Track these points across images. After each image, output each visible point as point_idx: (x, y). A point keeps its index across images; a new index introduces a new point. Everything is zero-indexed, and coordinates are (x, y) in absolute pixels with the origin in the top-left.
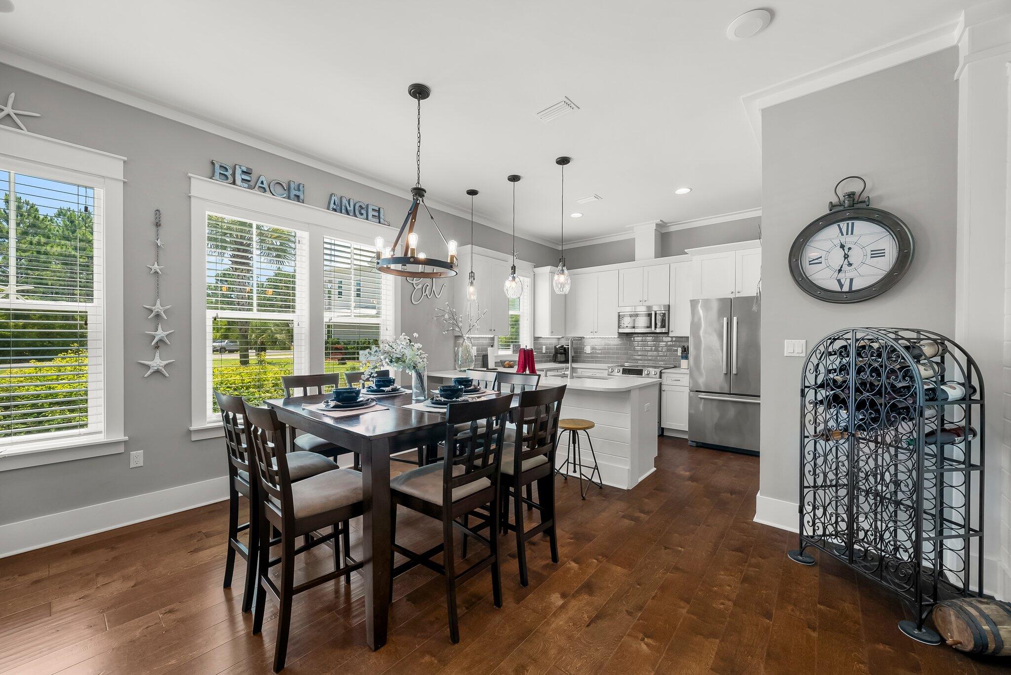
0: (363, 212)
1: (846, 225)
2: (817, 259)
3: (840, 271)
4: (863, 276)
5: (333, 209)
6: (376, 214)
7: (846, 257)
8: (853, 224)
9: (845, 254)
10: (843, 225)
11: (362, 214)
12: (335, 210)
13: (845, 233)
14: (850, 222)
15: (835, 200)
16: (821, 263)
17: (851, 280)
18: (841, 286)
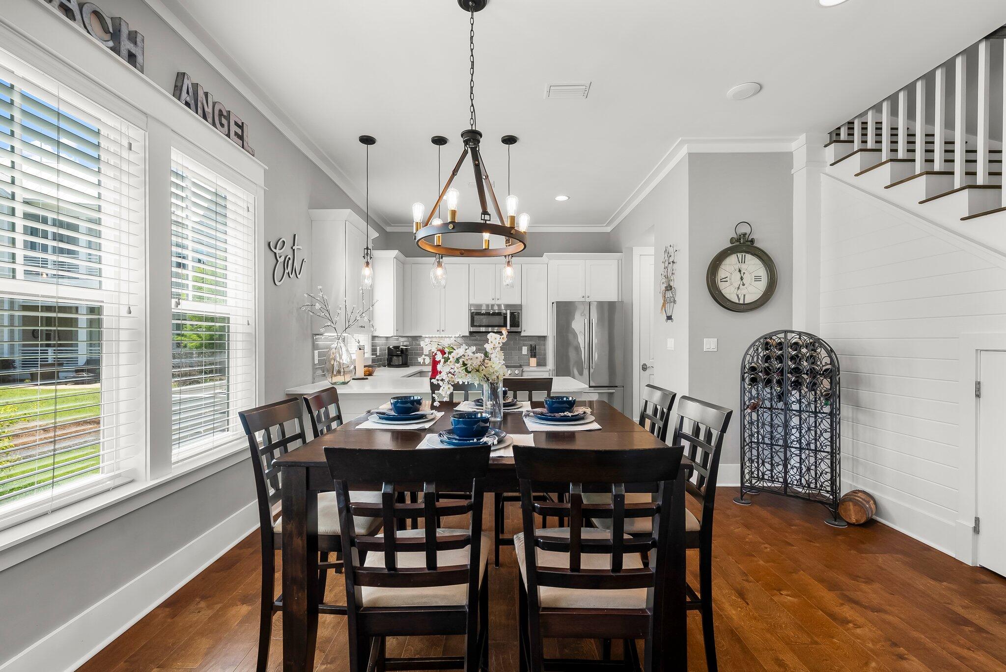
0: (224, 121)
1: (741, 255)
2: (725, 278)
3: (738, 288)
4: (751, 293)
5: (186, 102)
6: (239, 131)
7: (742, 279)
8: (745, 255)
9: (742, 277)
10: (740, 255)
11: (222, 125)
12: (187, 104)
13: (741, 262)
14: (744, 254)
15: (735, 236)
16: (727, 281)
17: (744, 295)
18: (739, 299)
